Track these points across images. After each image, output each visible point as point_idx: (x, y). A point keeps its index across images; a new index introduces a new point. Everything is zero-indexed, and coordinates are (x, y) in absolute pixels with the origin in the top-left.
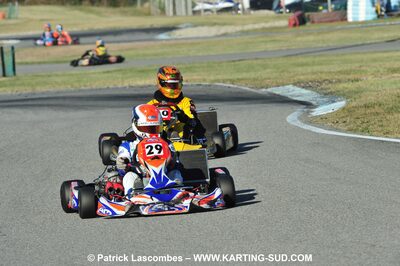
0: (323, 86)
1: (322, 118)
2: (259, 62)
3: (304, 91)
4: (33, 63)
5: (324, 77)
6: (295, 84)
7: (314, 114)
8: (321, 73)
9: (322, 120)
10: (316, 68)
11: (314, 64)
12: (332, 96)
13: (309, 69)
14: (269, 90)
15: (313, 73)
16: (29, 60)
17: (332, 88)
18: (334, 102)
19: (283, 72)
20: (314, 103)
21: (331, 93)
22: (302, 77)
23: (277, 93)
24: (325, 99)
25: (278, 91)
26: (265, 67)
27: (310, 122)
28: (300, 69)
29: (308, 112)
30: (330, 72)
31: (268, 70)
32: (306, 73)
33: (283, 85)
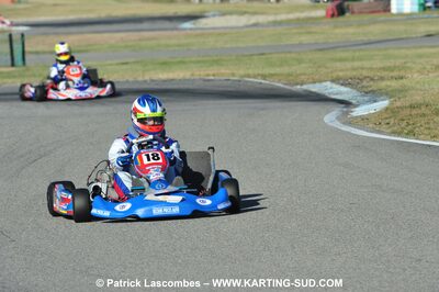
0: (365, 83)
1: (363, 118)
2: (293, 55)
3: (343, 89)
4: (44, 53)
5: (365, 73)
6: (333, 81)
7: (354, 114)
8: (362, 69)
9: (363, 121)
10: (356, 64)
11: (353, 60)
12: (374, 95)
13: (349, 65)
14: (305, 87)
15: (354, 69)
16: (40, 48)
17: (374, 86)
18: (375, 101)
19: (319, 67)
20: (354, 102)
21: (373, 92)
22: (341, 74)
23: (313, 90)
24: (366, 98)
25: (315, 88)
26: (300, 61)
27: (349, 123)
28: (338, 64)
29: (347, 113)
30: (371, 69)
31: (303, 65)
32: (345, 69)
33: (320, 81)
